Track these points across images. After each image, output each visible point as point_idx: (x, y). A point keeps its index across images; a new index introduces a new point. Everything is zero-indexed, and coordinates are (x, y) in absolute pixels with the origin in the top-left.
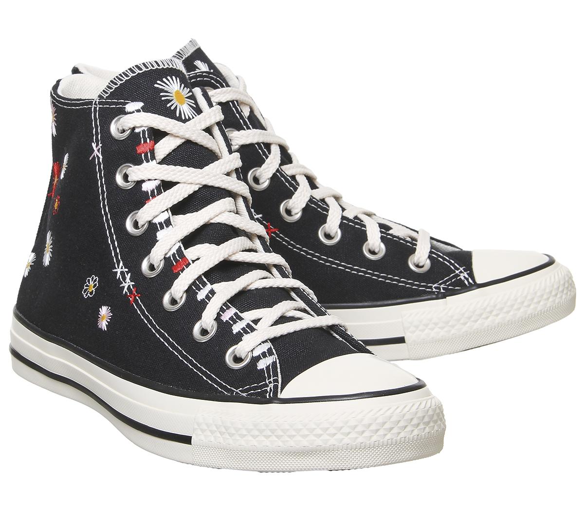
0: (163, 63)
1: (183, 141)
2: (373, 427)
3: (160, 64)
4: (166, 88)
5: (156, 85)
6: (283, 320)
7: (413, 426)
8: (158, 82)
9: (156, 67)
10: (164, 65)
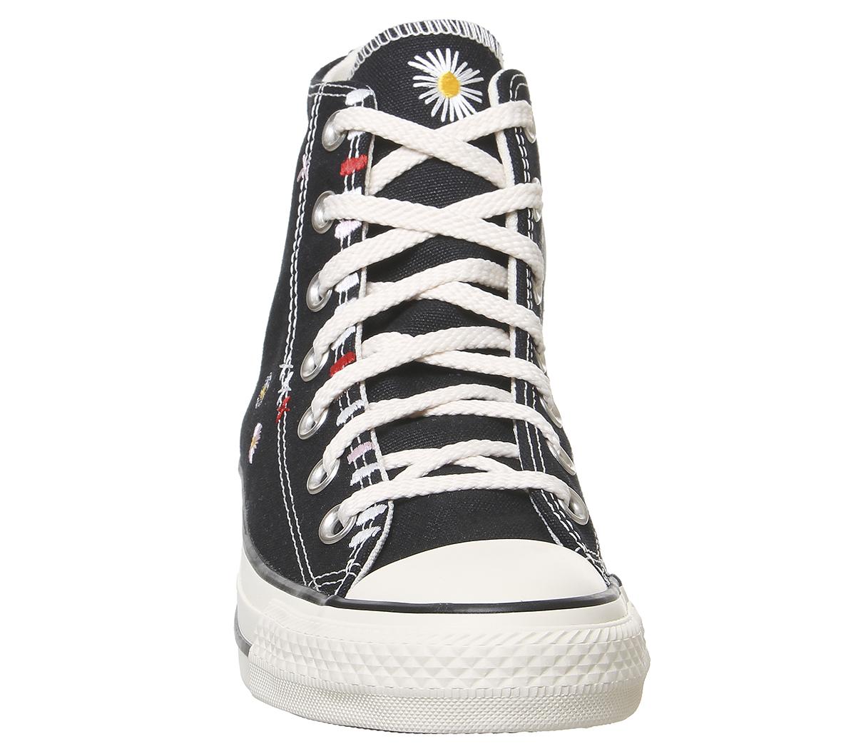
0: (434, 26)
1: (424, 158)
2: (482, 664)
3: (429, 26)
4: (427, 68)
5: (411, 64)
6: (450, 469)
7: (582, 668)
8: (417, 58)
9: (421, 31)
10: (436, 30)
